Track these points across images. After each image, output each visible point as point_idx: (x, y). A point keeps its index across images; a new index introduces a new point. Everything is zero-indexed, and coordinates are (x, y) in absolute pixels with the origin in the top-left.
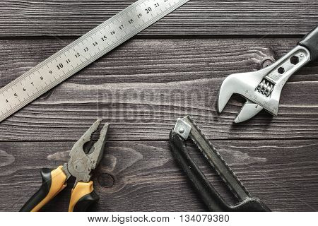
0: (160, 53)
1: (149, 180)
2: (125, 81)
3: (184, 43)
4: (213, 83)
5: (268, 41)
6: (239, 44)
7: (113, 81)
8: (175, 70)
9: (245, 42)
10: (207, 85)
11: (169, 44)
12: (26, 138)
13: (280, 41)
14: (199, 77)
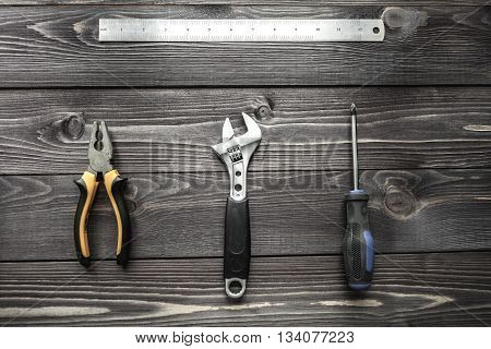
0: (174, 100)
1: (165, 205)
2: (145, 123)
3: (195, 92)
4: (218, 125)
5: (264, 90)
6: (240, 92)
7: (134, 123)
8: (187, 114)
9: (245, 91)
10: (214, 126)
11: (182, 93)
12: (61, 172)
13: (274, 90)
14: (207, 120)
